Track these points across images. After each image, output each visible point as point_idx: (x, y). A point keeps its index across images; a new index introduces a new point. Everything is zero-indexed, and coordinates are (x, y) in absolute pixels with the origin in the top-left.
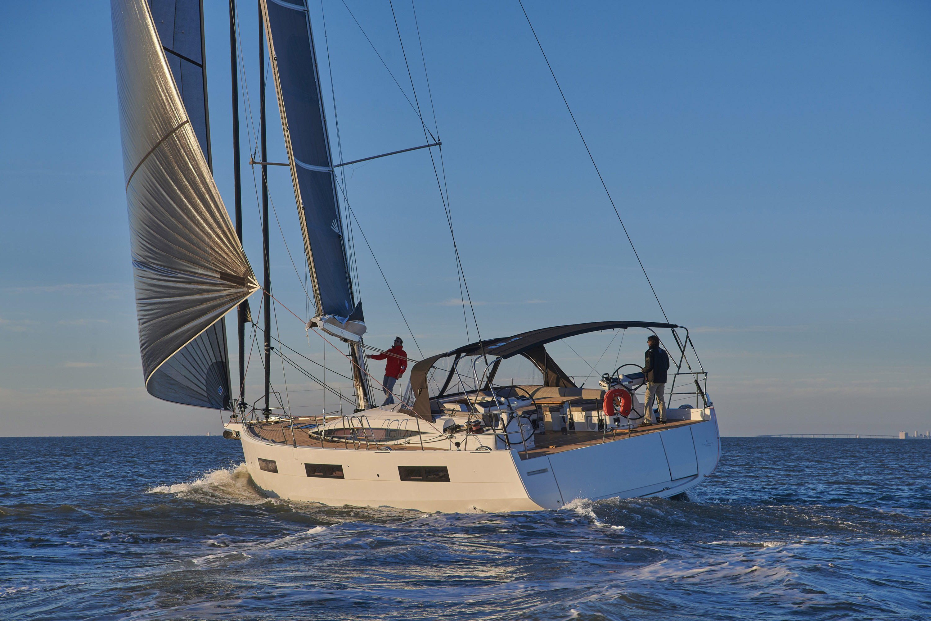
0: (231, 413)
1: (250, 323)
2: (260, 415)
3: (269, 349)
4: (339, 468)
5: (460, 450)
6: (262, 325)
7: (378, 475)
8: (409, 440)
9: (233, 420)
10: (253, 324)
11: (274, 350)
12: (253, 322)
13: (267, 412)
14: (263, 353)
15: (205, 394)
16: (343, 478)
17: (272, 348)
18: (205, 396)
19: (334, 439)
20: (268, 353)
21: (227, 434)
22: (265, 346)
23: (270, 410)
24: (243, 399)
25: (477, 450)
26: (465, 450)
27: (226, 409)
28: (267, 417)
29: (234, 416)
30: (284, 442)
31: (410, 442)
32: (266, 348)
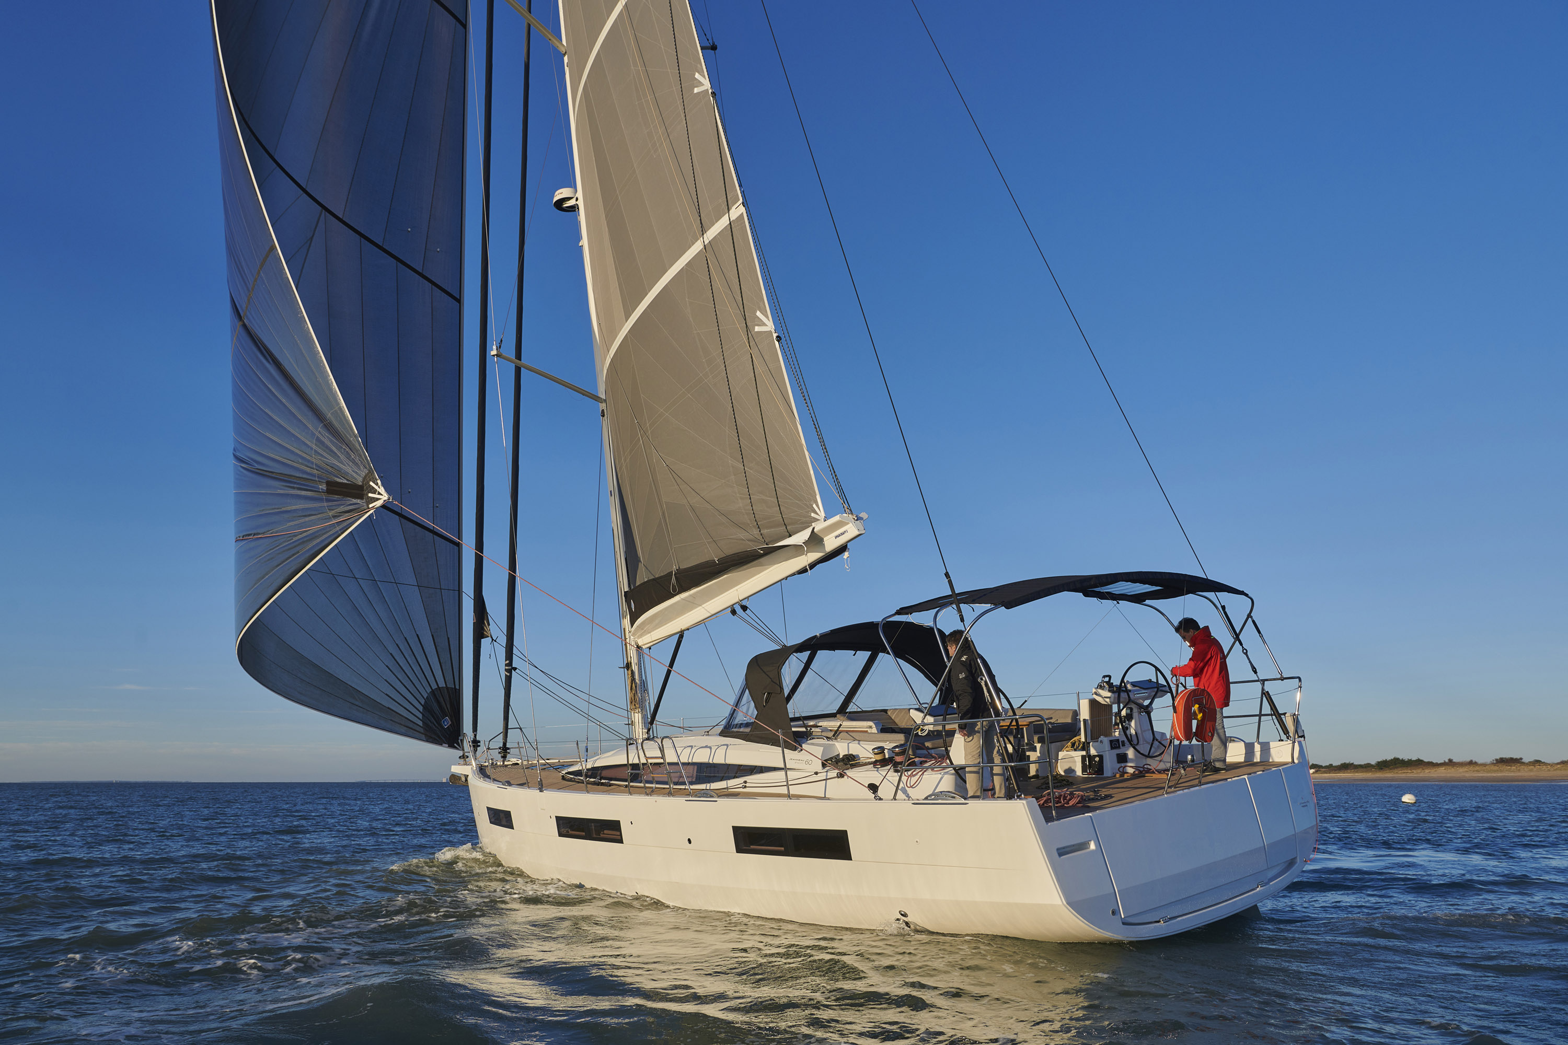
0: (461, 753)
1: (489, 639)
2: (496, 755)
3: (510, 669)
4: (614, 826)
5: (881, 799)
6: (503, 640)
7: (689, 841)
8: (745, 782)
9: (462, 761)
10: (493, 640)
11: (517, 671)
12: (492, 638)
13: (505, 750)
14: (503, 673)
15: (420, 723)
16: (621, 841)
17: (515, 669)
18: (420, 726)
19: (602, 781)
20: (508, 674)
21: (454, 777)
22: (506, 665)
23: (509, 749)
24: (475, 736)
25: (926, 798)
26: (895, 799)
27: (451, 746)
28: (504, 757)
29: (464, 757)
30: (525, 784)
31: (747, 785)
32: (507, 668)
